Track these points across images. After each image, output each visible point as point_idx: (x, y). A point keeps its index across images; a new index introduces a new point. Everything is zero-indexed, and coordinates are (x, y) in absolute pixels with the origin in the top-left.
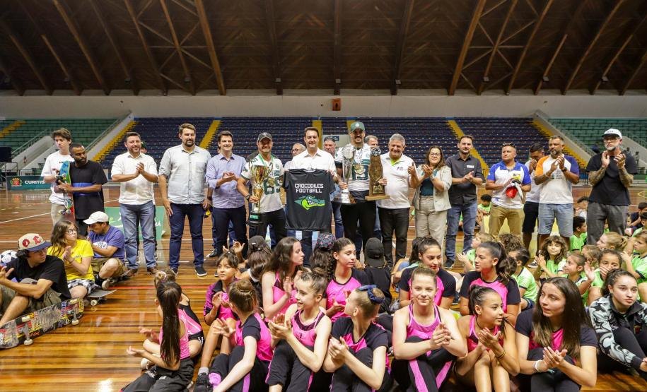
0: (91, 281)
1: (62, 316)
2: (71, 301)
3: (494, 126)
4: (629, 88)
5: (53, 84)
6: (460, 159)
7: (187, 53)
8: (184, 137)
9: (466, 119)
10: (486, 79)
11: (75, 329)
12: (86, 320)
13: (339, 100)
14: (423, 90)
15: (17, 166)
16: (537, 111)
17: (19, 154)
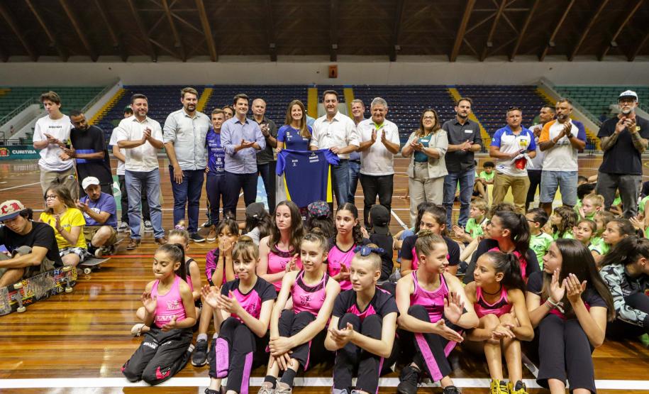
0: (83, 249)
1: (55, 284)
2: (64, 268)
3: (496, 94)
4: (639, 54)
5: (37, 51)
6: (458, 124)
7: (177, 17)
8: (185, 102)
9: (468, 86)
10: (490, 44)
11: (69, 297)
12: (80, 288)
13: (335, 67)
14: (424, 56)
15: (4, 135)
16: (542, 78)
17: (5, 123)
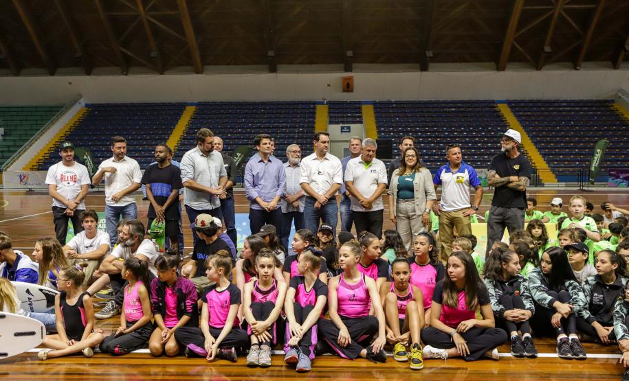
3: (559, 111)
7: (154, 21)
10: (547, 49)
13: (351, 79)
14: (464, 64)
16: (619, 91)
